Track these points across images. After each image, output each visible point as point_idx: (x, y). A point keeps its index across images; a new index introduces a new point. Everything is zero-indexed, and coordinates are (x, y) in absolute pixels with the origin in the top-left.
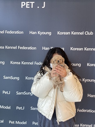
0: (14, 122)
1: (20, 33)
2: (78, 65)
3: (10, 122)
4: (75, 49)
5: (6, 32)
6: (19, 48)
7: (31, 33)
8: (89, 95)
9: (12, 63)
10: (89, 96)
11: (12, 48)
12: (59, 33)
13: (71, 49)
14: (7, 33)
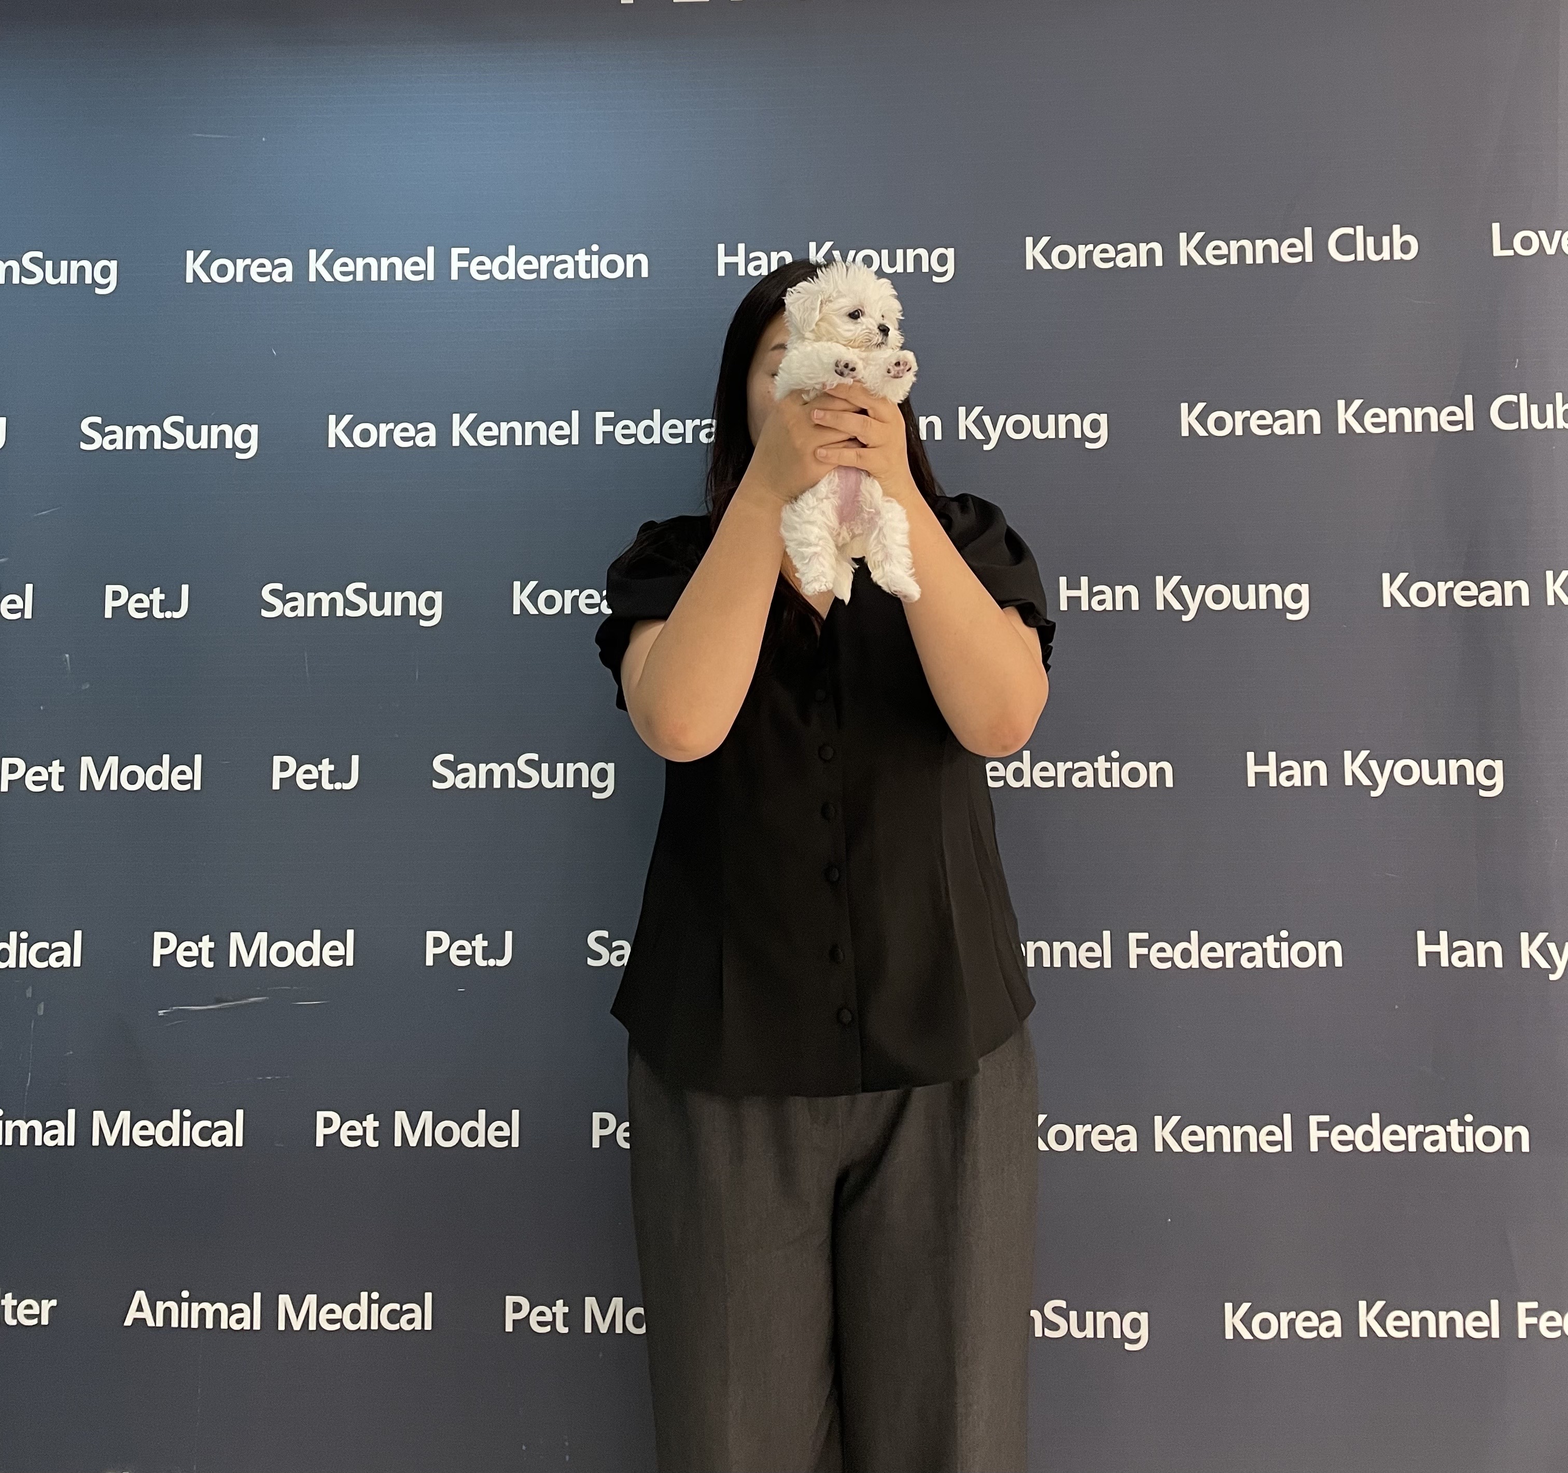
0: (560, 1308)
1: (612, 266)
2: (1283, 597)
3: (510, 1317)
4: (1234, 422)
5: (456, 264)
6: (600, 429)
7: (732, 268)
8: (1433, 939)
9: (533, 597)
10: (1433, 957)
11: (524, 433)
12: (1046, 253)
13: (1188, 419)
14: (464, 272)
